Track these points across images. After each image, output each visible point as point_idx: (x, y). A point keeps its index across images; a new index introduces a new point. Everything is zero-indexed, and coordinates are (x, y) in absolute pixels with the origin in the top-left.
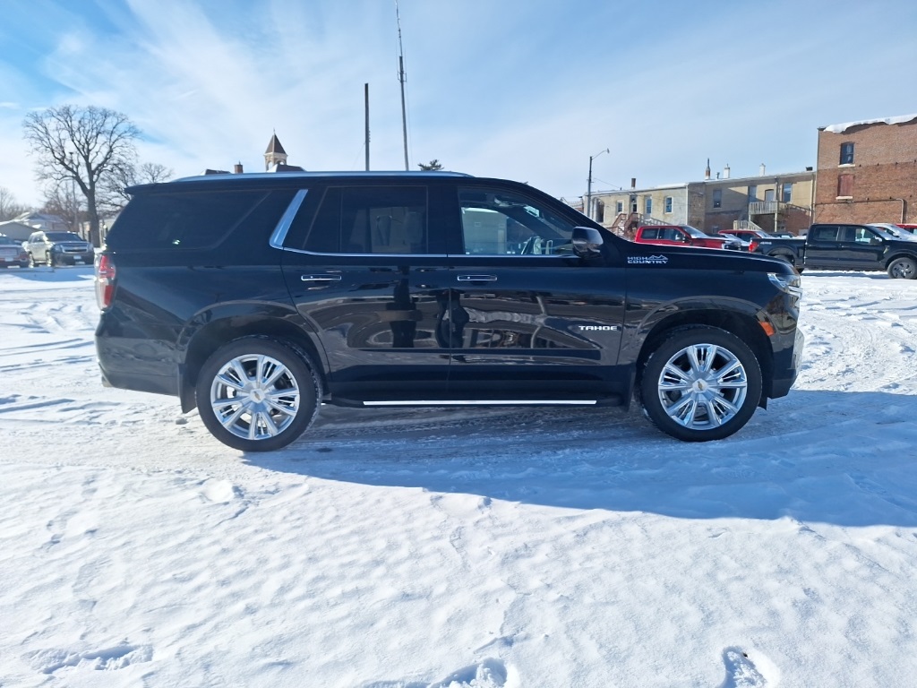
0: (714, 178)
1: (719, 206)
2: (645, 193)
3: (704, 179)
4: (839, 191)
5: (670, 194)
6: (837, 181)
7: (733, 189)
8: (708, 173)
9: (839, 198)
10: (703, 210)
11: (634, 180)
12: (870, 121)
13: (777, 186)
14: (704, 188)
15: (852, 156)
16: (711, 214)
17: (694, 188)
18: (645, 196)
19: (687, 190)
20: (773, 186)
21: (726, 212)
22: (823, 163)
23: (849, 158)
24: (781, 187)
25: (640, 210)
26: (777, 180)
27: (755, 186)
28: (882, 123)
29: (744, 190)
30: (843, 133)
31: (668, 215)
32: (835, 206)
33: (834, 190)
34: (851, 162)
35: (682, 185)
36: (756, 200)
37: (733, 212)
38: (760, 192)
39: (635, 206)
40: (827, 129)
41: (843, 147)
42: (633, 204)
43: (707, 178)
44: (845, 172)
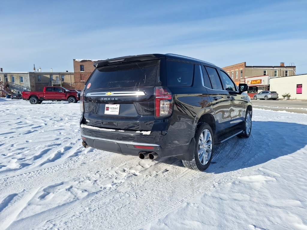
0: (36, 71)
1: (40, 81)
2: (11, 74)
3: (33, 71)
4: (81, 79)
5: (22, 75)
6: (80, 76)
7: (45, 75)
8: (35, 69)
9: (81, 81)
10: (34, 82)
11: (2, 69)
12: (87, 60)
13: (60, 76)
14: (34, 74)
15: (83, 69)
16: (37, 83)
17: (31, 74)
18: (11, 75)
19: (28, 75)
20: (58, 76)
21: (43, 83)
22: (76, 70)
23: (83, 70)
24: (61, 76)
25: (9, 80)
26: (59, 74)
27: (52, 75)
28: (90, 61)
29: (49, 76)
30: (80, 62)
31: (22, 83)
32: (81, 83)
33: (80, 79)
34: (83, 71)
35: (27, 72)
36: (53, 80)
37: (45, 83)
38: (54, 77)
39: (7, 79)
40: (76, 60)
41: (81, 66)
42: (5, 78)
43: (34, 71)
44: (82, 73)
